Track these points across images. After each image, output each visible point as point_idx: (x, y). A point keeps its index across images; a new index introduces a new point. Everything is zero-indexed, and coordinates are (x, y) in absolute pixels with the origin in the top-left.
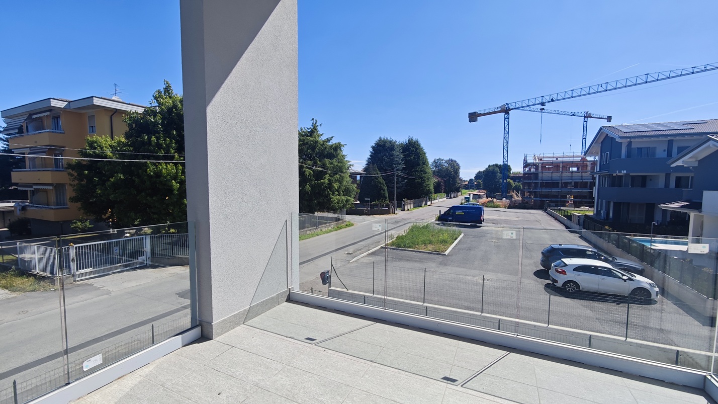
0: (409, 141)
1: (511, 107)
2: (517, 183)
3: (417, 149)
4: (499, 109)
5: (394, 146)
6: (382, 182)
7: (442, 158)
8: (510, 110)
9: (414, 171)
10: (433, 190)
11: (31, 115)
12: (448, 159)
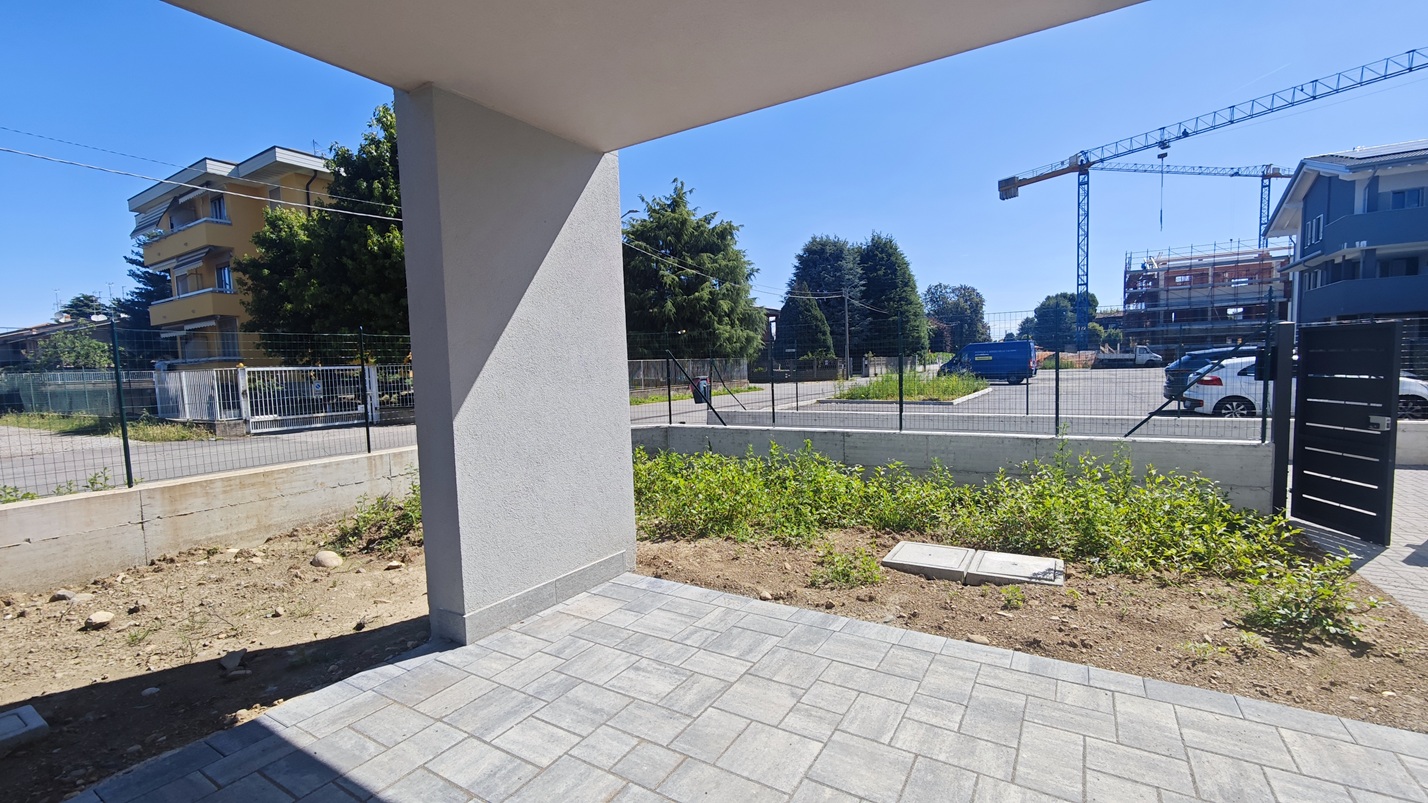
0: (873, 239)
1: (1092, 160)
2: (1111, 331)
3: (889, 255)
4: (1066, 166)
5: (842, 251)
6: (819, 316)
7: (944, 283)
8: (1090, 164)
9: (886, 300)
10: (927, 343)
11: (176, 199)
12: (958, 286)
